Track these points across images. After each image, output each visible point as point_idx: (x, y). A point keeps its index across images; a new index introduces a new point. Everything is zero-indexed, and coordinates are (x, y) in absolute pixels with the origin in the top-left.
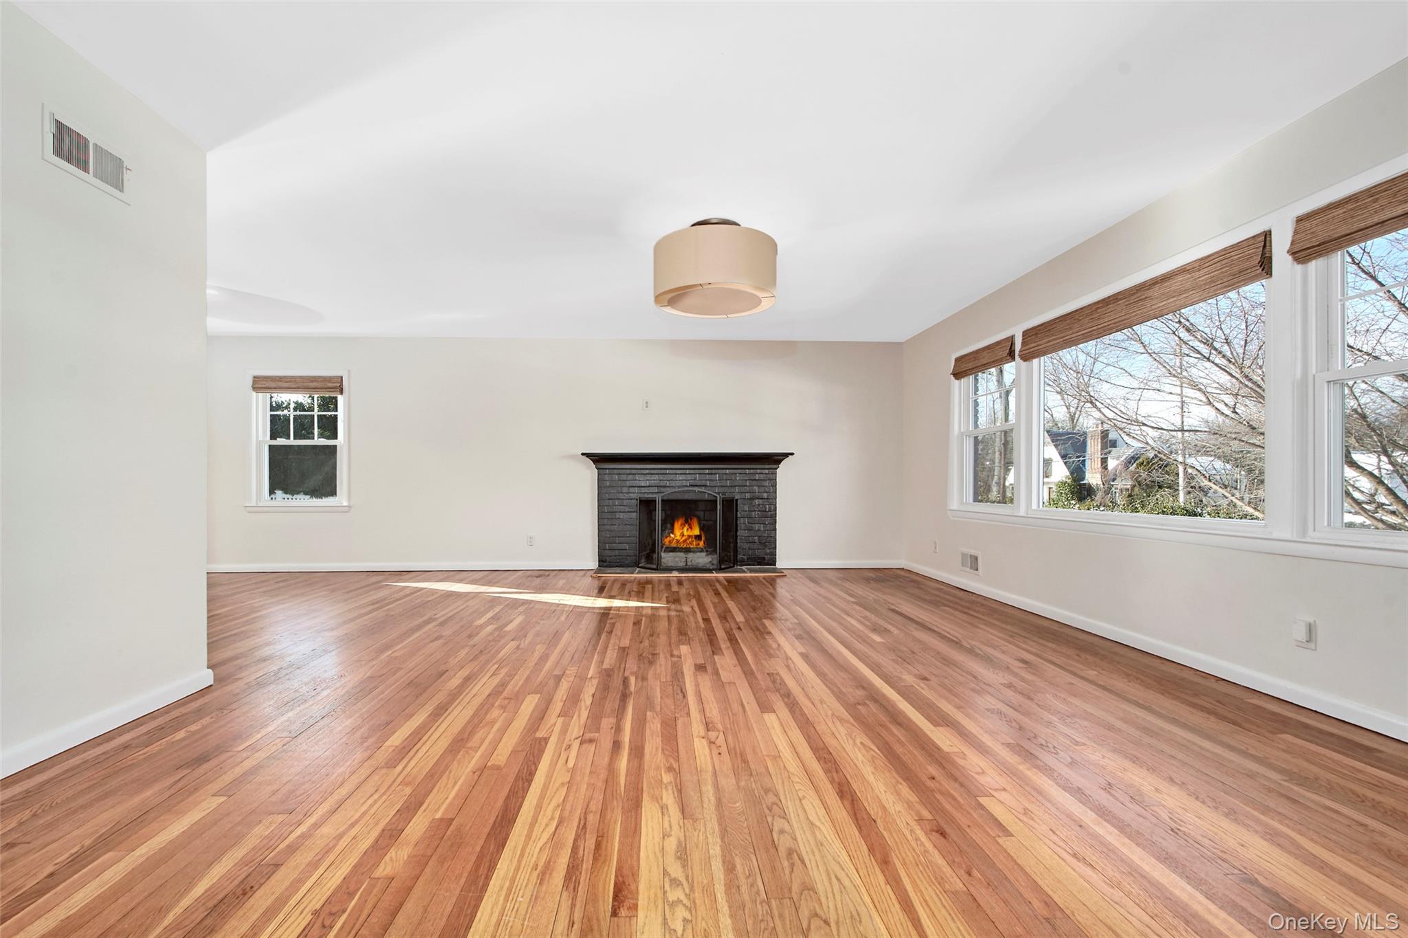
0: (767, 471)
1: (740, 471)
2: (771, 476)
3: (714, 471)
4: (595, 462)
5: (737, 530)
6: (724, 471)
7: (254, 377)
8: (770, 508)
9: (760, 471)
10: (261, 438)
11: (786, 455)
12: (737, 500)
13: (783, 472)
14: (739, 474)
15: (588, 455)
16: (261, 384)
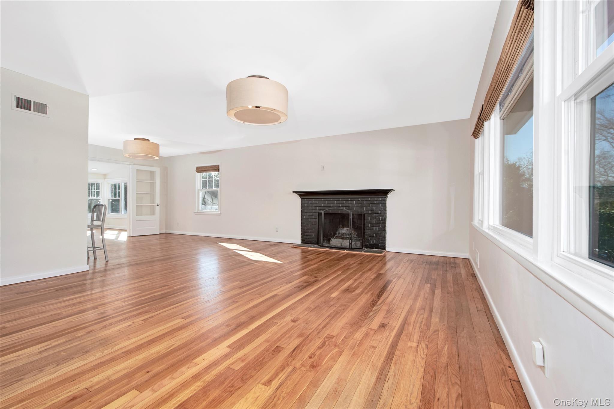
0: (380, 199)
1: (366, 199)
2: (383, 202)
3: (353, 199)
4: (300, 195)
5: (364, 230)
6: (358, 199)
7: (197, 167)
8: (382, 219)
9: (377, 200)
10: (199, 189)
11: (391, 190)
12: (364, 214)
13: (390, 199)
14: (366, 201)
15: (296, 192)
16: (200, 170)
